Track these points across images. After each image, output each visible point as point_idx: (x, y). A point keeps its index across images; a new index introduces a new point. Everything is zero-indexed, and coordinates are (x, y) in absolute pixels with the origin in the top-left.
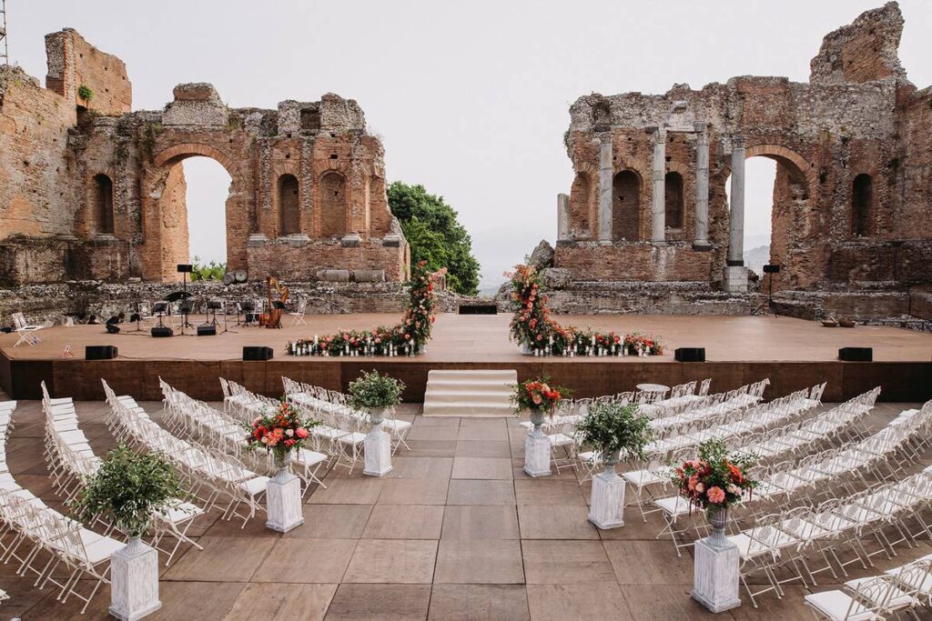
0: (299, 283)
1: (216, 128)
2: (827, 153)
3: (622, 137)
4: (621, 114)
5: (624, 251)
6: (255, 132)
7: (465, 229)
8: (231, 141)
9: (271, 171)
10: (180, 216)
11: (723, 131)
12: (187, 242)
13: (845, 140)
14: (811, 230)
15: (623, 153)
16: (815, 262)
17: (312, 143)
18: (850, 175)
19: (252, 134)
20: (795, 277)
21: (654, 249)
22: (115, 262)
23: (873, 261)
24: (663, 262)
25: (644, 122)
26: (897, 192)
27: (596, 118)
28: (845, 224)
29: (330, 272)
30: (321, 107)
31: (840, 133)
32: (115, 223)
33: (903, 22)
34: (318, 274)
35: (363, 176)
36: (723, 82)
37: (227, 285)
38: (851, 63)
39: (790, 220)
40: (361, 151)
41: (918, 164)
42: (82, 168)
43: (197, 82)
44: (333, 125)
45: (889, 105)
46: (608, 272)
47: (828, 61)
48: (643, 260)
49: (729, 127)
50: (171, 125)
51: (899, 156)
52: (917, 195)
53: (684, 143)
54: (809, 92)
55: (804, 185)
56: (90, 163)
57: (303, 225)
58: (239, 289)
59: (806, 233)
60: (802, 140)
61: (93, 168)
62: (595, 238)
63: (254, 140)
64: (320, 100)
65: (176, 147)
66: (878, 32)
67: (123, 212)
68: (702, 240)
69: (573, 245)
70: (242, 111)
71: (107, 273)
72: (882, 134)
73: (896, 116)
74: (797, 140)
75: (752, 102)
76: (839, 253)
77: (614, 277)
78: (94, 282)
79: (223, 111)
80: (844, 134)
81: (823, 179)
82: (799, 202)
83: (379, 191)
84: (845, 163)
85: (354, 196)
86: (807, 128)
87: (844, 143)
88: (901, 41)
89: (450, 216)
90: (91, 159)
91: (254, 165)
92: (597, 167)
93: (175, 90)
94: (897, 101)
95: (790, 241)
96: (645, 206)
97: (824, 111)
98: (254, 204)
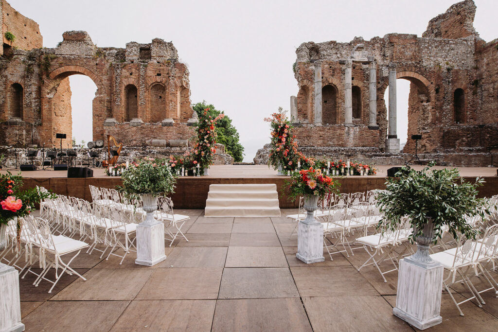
0: (135, 148)
1: (88, 57)
2: (439, 77)
3: (326, 66)
4: (325, 53)
5: (329, 129)
6: (112, 60)
7: (236, 129)
8: (97, 64)
9: (121, 82)
10: (66, 110)
11: (382, 63)
12: (71, 126)
13: (448, 70)
14: (432, 120)
15: (327, 75)
16: (435, 137)
17: (146, 66)
18: (452, 89)
19: (110, 61)
20: (424, 146)
21: (347, 128)
22: (22, 135)
23: (469, 136)
24: (352, 136)
25: (338, 57)
26: (478, 99)
27: (311, 56)
28: (450, 116)
29: (154, 141)
30: (152, 46)
31: (446, 66)
32: (24, 112)
33: (476, 7)
34: (147, 142)
35: (176, 86)
36: (382, 37)
37: (90, 149)
38: (446, 32)
39: (420, 114)
40: (175, 72)
41: (490, 82)
42: (4, 79)
43: (78, 30)
44: (159, 56)
45: (471, 51)
46: (320, 142)
47: (433, 33)
48: (341, 135)
49: (385, 61)
50: (61, 55)
51: (478, 79)
52: (491, 99)
53: (361, 69)
54: (428, 43)
55: (427, 94)
56: (9, 76)
57: (140, 114)
58: (98, 151)
59: (429, 121)
60: (425, 69)
61: (11, 80)
62: (312, 122)
63: (111, 64)
64: (151, 42)
65: (63, 68)
66: (462, 13)
67: (29, 106)
68: (374, 123)
69: (300, 125)
70: (105, 49)
71: (15, 142)
72: (468, 67)
73: (475, 57)
74: (423, 69)
75: (398, 48)
76: (448, 132)
77: (324, 144)
78: (7, 147)
79: (93, 48)
80: (448, 66)
81: (437, 91)
82: (425, 104)
83: (186, 96)
84: (449, 82)
85: (170, 97)
86: (428, 63)
87: (448, 71)
88: (475, 18)
89: (228, 121)
90: (10, 74)
91: (110, 79)
92: (312, 82)
93: (63, 35)
94: (476, 49)
95: (420, 126)
96: (340, 105)
97: (437, 53)
98: (111, 102)
